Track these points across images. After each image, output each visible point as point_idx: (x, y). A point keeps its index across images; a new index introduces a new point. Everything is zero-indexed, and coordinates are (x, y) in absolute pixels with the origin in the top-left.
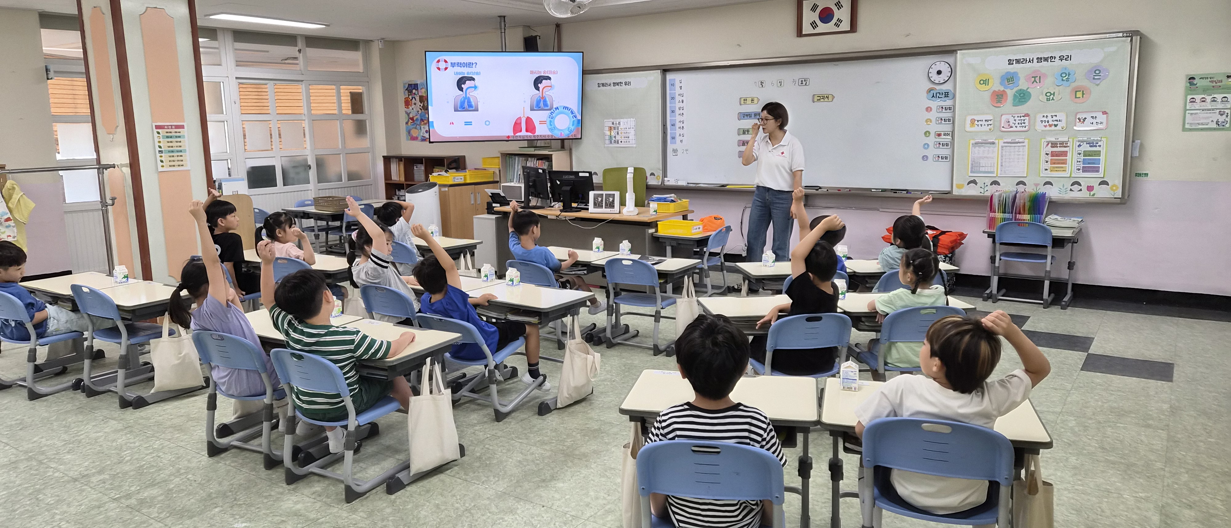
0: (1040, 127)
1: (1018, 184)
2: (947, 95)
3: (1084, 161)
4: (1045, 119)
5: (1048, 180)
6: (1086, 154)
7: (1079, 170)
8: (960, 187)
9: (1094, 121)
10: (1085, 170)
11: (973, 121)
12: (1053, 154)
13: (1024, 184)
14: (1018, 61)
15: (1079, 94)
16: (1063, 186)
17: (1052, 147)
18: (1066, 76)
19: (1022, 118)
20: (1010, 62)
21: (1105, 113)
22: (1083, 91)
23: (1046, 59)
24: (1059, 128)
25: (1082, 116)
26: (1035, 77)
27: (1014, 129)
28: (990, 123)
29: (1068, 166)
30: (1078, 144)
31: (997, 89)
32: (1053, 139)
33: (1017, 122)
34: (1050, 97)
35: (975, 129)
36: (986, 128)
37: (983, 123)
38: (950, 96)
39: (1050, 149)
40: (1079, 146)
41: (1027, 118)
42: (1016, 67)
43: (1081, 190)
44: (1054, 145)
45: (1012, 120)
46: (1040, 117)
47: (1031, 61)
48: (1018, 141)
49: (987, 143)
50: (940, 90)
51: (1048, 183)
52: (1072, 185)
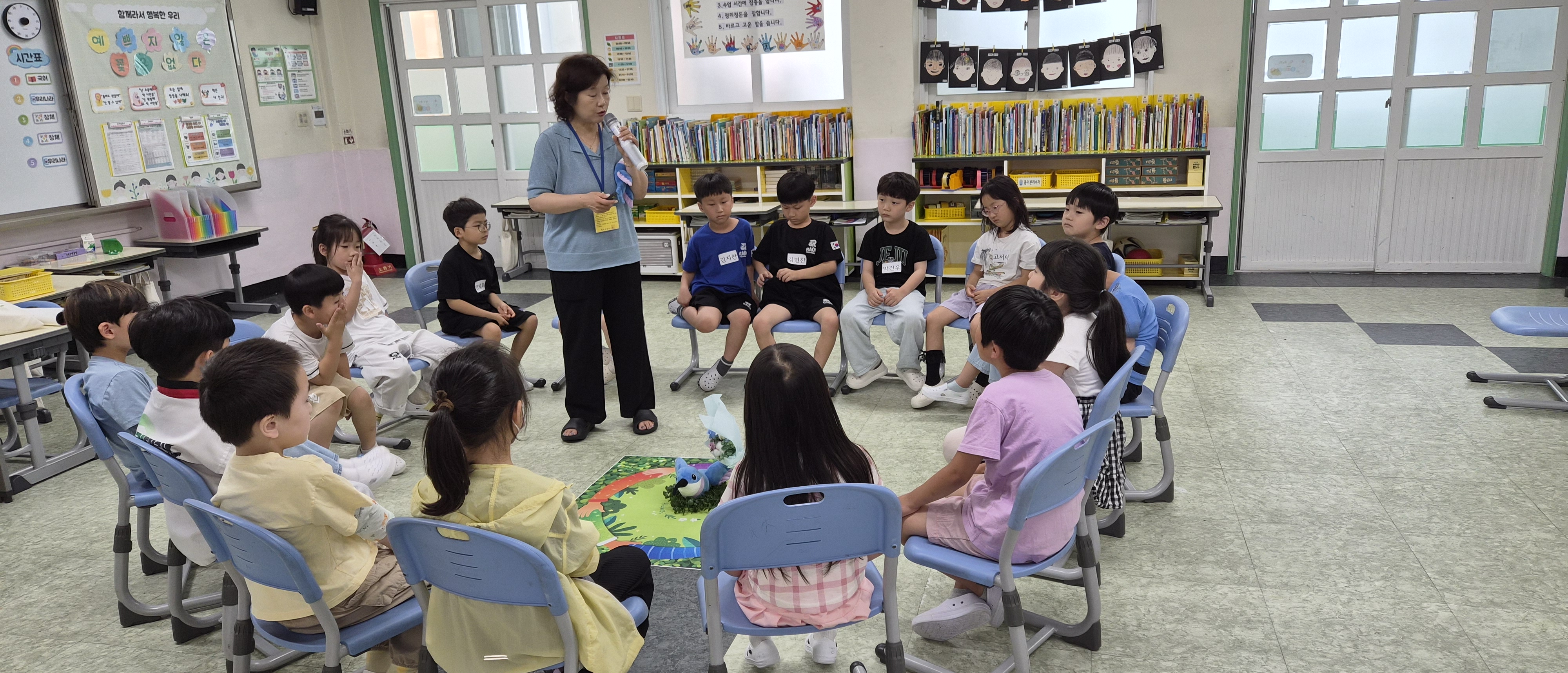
0: (170, 103)
1: (168, 180)
4: (172, 93)
5: (194, 170)
7: (217, 153)
8: (107, 194)
9: (216, 94)
10: (223, 153)
11: (98, 97)
13: (171, 178)
14: (129, 14)
15: (196, 62)
16: (210, 176)
17: (189, 128)
18: (179, 38)
19: (150, 92)
20: (121, 14)
21: (223, 85)
22: (199, 59)
23: (156, 15)
24: (188, 104)
25: (204, 88)
26: (151, 37)
27: (145, 107)
28: (118, 98)
29: (208, 151)
30: (210, 123)
31: (115, 52)
32: (187, 118)
33: (147, 97)
34: (171, 64)
35: (105, 108)
36: (115, 107)
37: (110, 99)
38: (43, 57)
40: (211, 125)
41: (155, 91)
42: (127, 20)
43: (224, 178)
44: (189, 125)
45: (140, 94)
46: (168, 92)
47: (142, 15)
48: (154, 122)
49: (123, 128)
50: (26, 49)
51: (196, 174)
52: (216, 173)
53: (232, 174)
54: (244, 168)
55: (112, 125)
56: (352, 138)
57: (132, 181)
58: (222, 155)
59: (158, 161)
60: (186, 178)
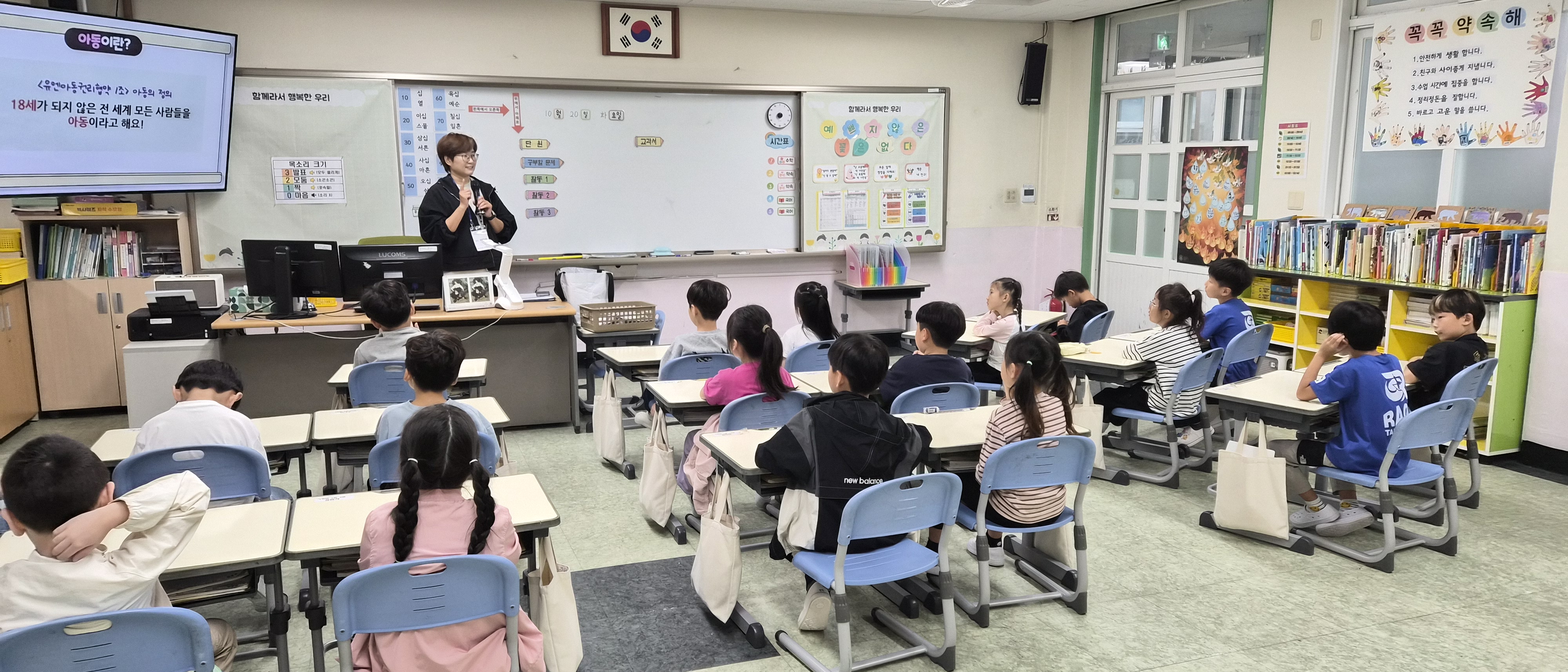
0: (878, 177)
1: (862, 237)
2: (786, 141)
3: (915, 212)
4: (881, 170)
5: (886, 231)
6: (916, 204)
7: (910, 220)
8: (810, 243)
9: (920, 172)
10: (915, 220)
11: (819, 172)
12: (890, 205)
13: (865, 236)
14: (858, 109)
15: (907, 146)
16: (898, 237)
17: (888, 198)
18: (895, 128)
19: (863, 169)
20: (851, 109)
21: (927, 165)
22: (910, 143)
23: (881, 109)
24: (893, 179)
25: (910, 167)
26: (872, 127)
27: (856, 180)
28: (835, 173)
29: (901, 217)
30: (908, 194)
31: (840, 138)
32: (889, 191)
33: (859, 172)
34: (885, 147)
35: (823, 179)
36: (832, 179)
37: (829, 173)
38: (790, 142)
39: (886, 201)
40: (910, 196)
41: (866, 168)
42: (856, 114)
43: (912, 240)
44: (889, 195)
45: (853, 171)
46: (877, 169)
47: (868, 110)
48: (860, 192)
49: (833, 195)
50: (780, 135)
51: (887, 235)
52: (905, 235)
53: (919, 238)
54: (932, 233)
55: (824, 193)
56: (1057, 215)
57: (832, 235)
58: (914, 222)
59: (855, 222)
60: (877, 237)
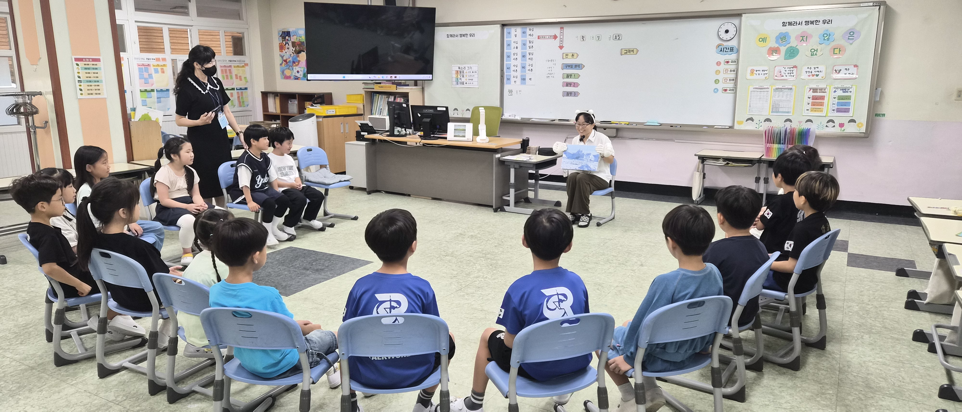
1: (786, 121)
2: (732, 49)
3: (838, 104)
4: (809, 70)
5: (809, 118)
6: (840, 98)
8: (740, 123)
9: (847, 72)
10: (839, 111)
11: (752, 72)
12: (814, 98)
13: (790, 121)
14: (790, 24)
15: (837, 51)
17: (813, 92)
18: (827, 37)
19: (792, 69)
20: (784, 24)
21: (856, 66)
22: (840, 49)
23: (812, 23)
24: (819, 77)
25: (837, 68)
26: (803, 37)
27: (784, 78)
28: (766, 72)
29: (824, 108)
30: (834, 90)
31: (773, 46)
32: (814, 86)
33: (787, 72)
34: (814, 52)
35: (755, 77)
36: (763, 77)
37: (761, 72)
38: (735, 50)
39: (811, 94)
42: (788, 28)
44: (815, 90)
45: (783, 71)
46: (805, 69)
47: (800, 24)
48: (786, 87)
49: (763, 89)
50: (726, 46)
51: (809, 121)
52: (827, 123)
53: (842, 125)
54: (855, 122)
55: (755, 87)
59: (781, 110)
